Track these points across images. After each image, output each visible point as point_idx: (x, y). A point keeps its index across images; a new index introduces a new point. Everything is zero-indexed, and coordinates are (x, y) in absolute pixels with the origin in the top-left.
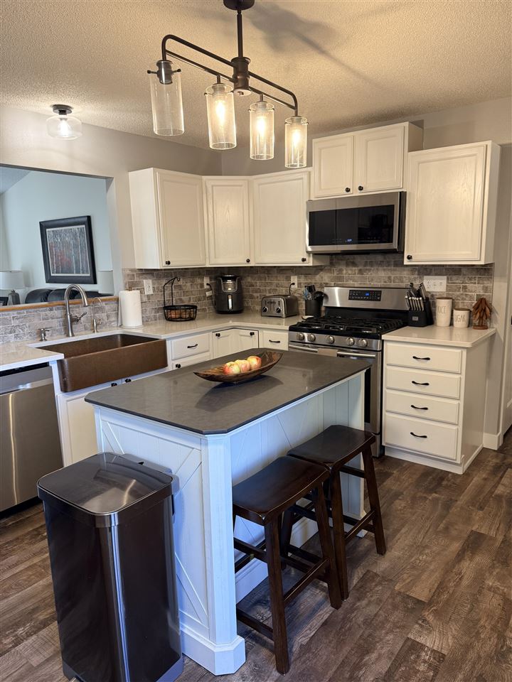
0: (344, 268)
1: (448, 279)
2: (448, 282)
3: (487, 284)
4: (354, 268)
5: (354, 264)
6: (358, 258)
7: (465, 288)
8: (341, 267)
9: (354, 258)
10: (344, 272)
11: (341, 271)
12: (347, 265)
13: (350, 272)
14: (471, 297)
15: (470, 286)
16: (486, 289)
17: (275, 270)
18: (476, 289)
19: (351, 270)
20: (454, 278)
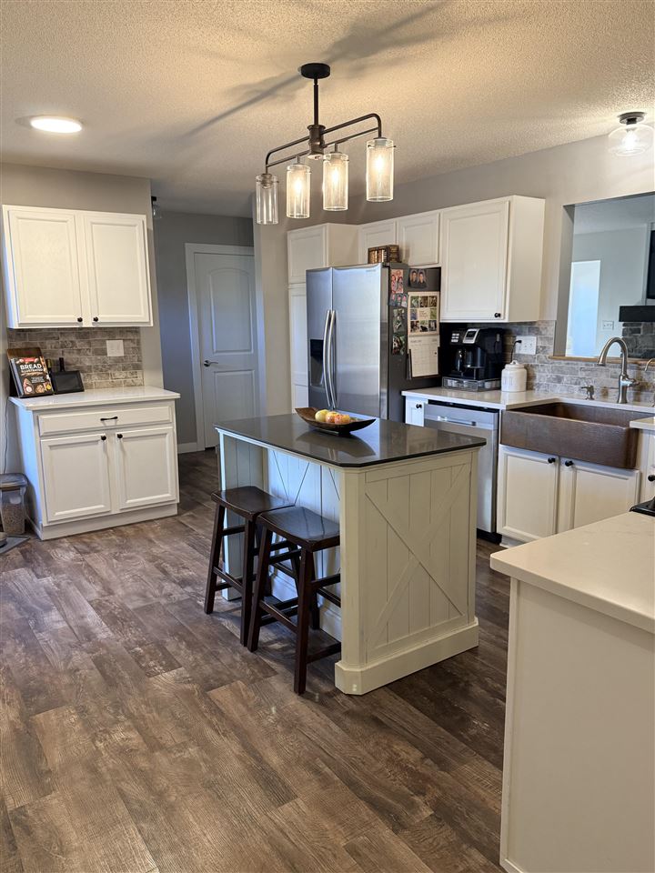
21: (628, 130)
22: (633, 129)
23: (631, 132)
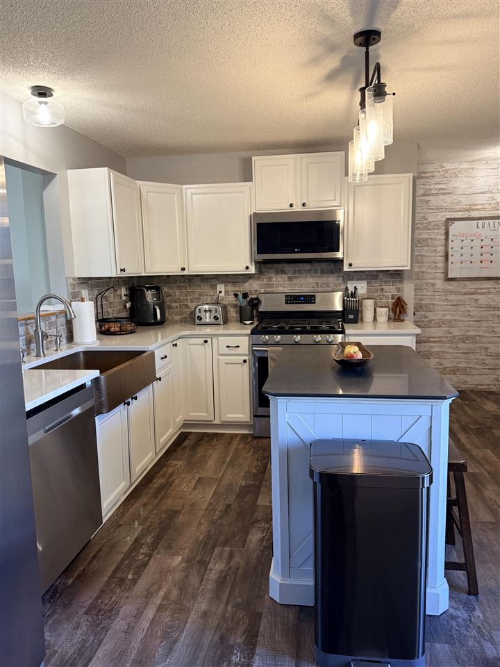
0: (273, 275)
1: (368, 283)
2: (368, 286)
3: (399, 285)
4: (283, 276)
5: (283, 272)
6: (287, 267)
7: (382, 289)
8: (270, 275)
9: (283, 267)
10: (274, 279)
11: (270, 278)
12: (277, 273)
13: (280, 279)
14: (387, 297)
15: (386, 288)
16: (399, 290)
17: (198, 279)
18: (391, 290)
19: (281, 277)
20: (373, 281)
21: (40, 103)
22: (46, 103)
23: (43, 105)
